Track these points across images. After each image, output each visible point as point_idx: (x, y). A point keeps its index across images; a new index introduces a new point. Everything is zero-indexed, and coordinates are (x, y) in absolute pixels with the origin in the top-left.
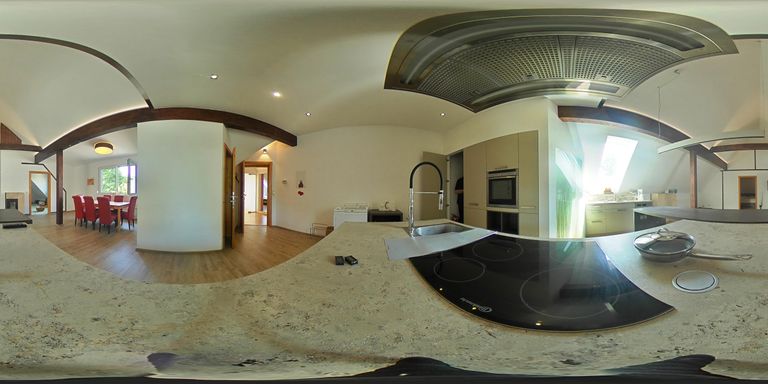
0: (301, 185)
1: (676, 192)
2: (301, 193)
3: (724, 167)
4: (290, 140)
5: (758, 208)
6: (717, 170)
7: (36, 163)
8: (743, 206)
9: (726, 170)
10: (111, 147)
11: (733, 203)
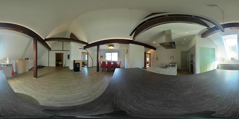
0: (157, 58)
1: (28, 59)
2: (157, 60)
3: (49, 49)
4: (155, 49)
5: (64, 66)
6: (46, 50)
7: (84, 49)
8: (57, 65)
9: (50, 50)
10: (113, 46)
11: (53, 64)
